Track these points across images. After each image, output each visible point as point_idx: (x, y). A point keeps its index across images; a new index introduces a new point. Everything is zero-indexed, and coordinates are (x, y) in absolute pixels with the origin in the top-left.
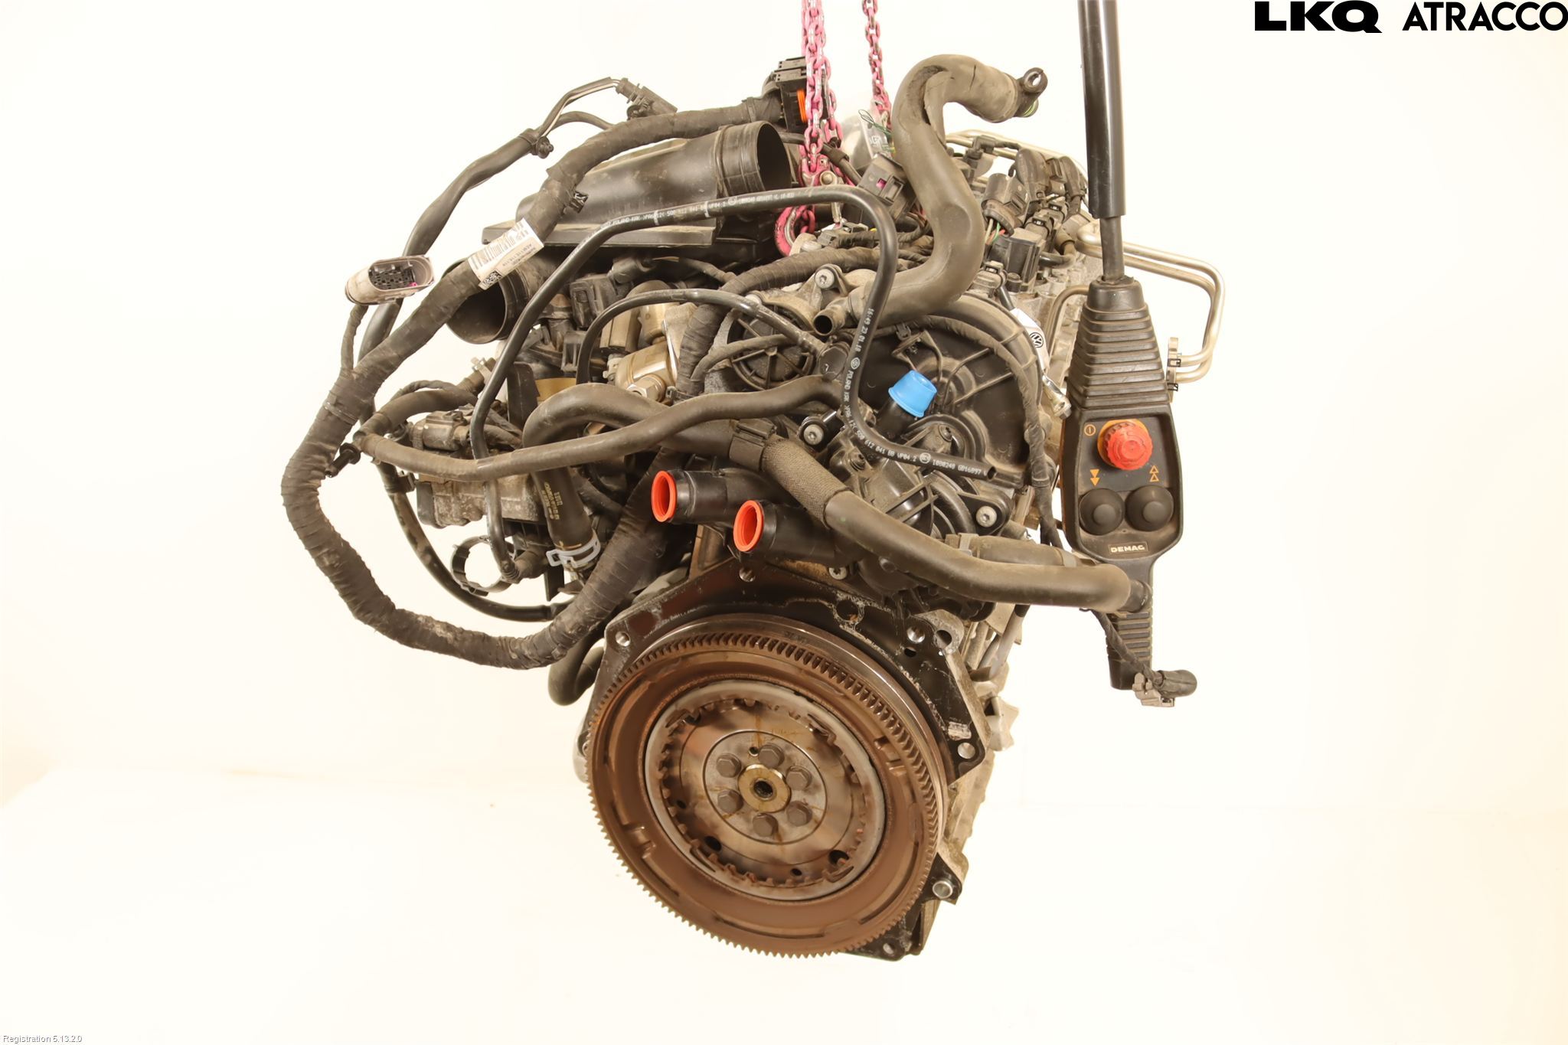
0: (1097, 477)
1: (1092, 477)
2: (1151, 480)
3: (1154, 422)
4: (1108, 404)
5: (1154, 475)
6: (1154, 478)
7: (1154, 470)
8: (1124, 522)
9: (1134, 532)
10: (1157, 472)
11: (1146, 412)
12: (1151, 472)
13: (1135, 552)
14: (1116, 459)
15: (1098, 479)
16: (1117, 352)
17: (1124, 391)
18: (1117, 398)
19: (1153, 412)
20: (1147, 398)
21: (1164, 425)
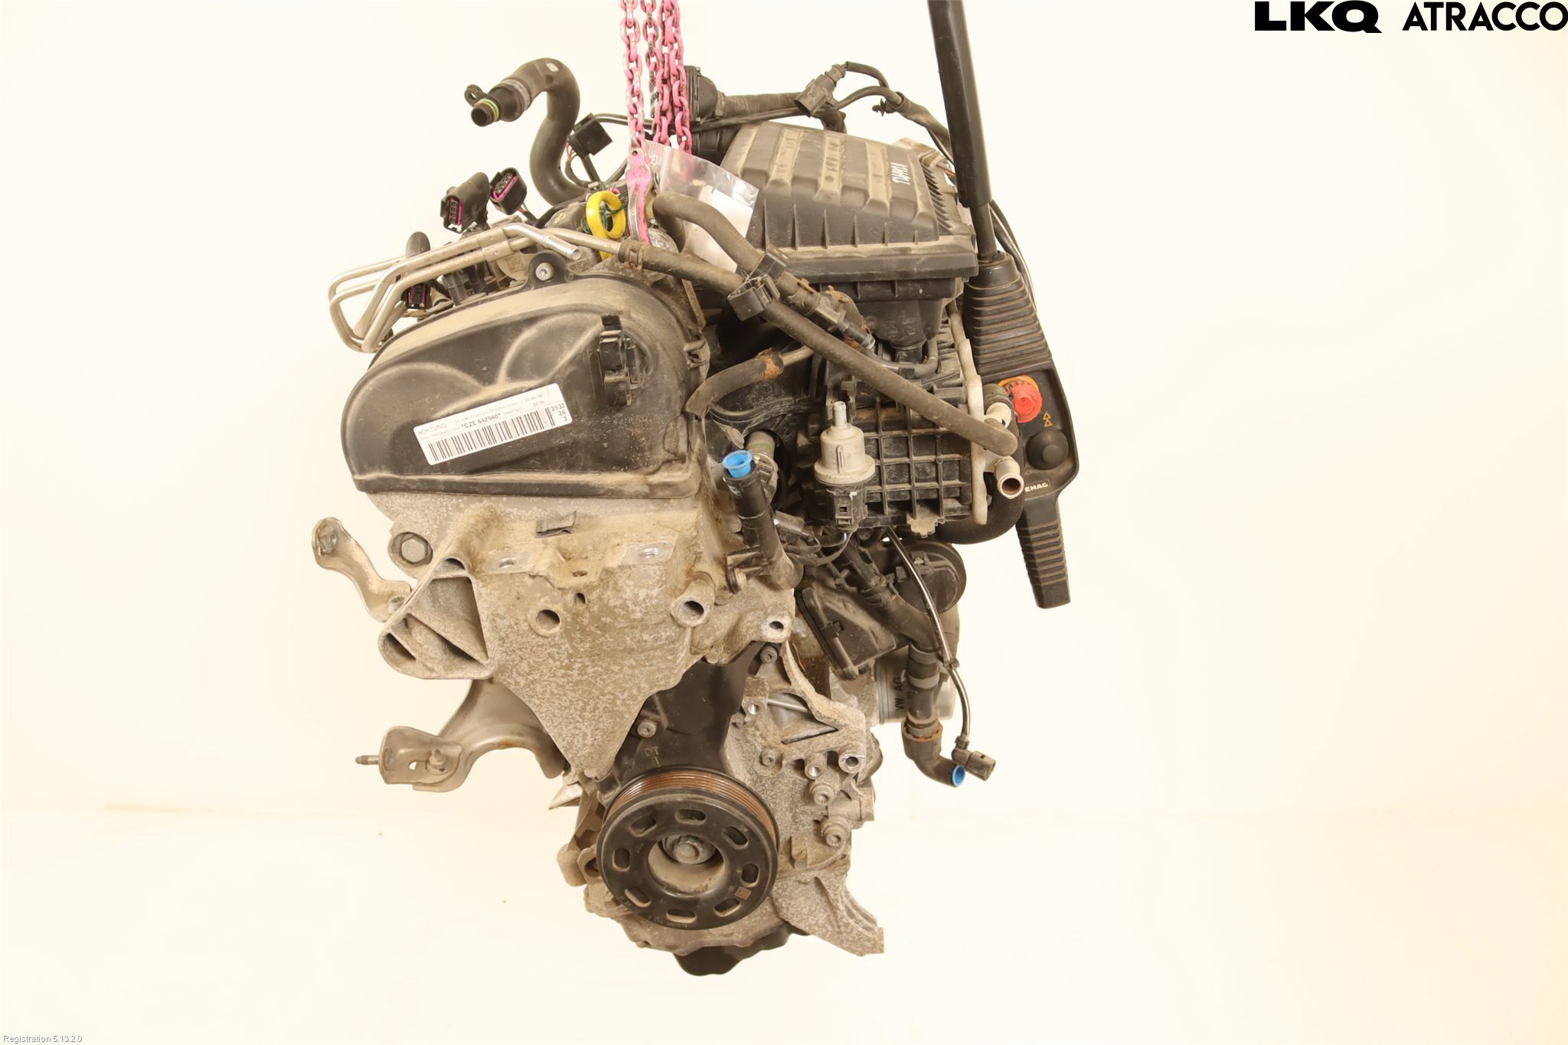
2: (1046, 425)
3: (1042, 377)
4: (998, 368)
5: (1048, 420)
6: (1048, 423)
7: (1047, 416)
8: (1027, 465)
9: (1036, 472)
10: (1050, 417)
11: (1031, 369)
12: (1044, 419)
13: (1040, 490)
16: (1002, 322)
17: (1011, 355)
18: (1005, 362)
19: (1039, 368)
20: (1032, 357)
21: (1050, 379)
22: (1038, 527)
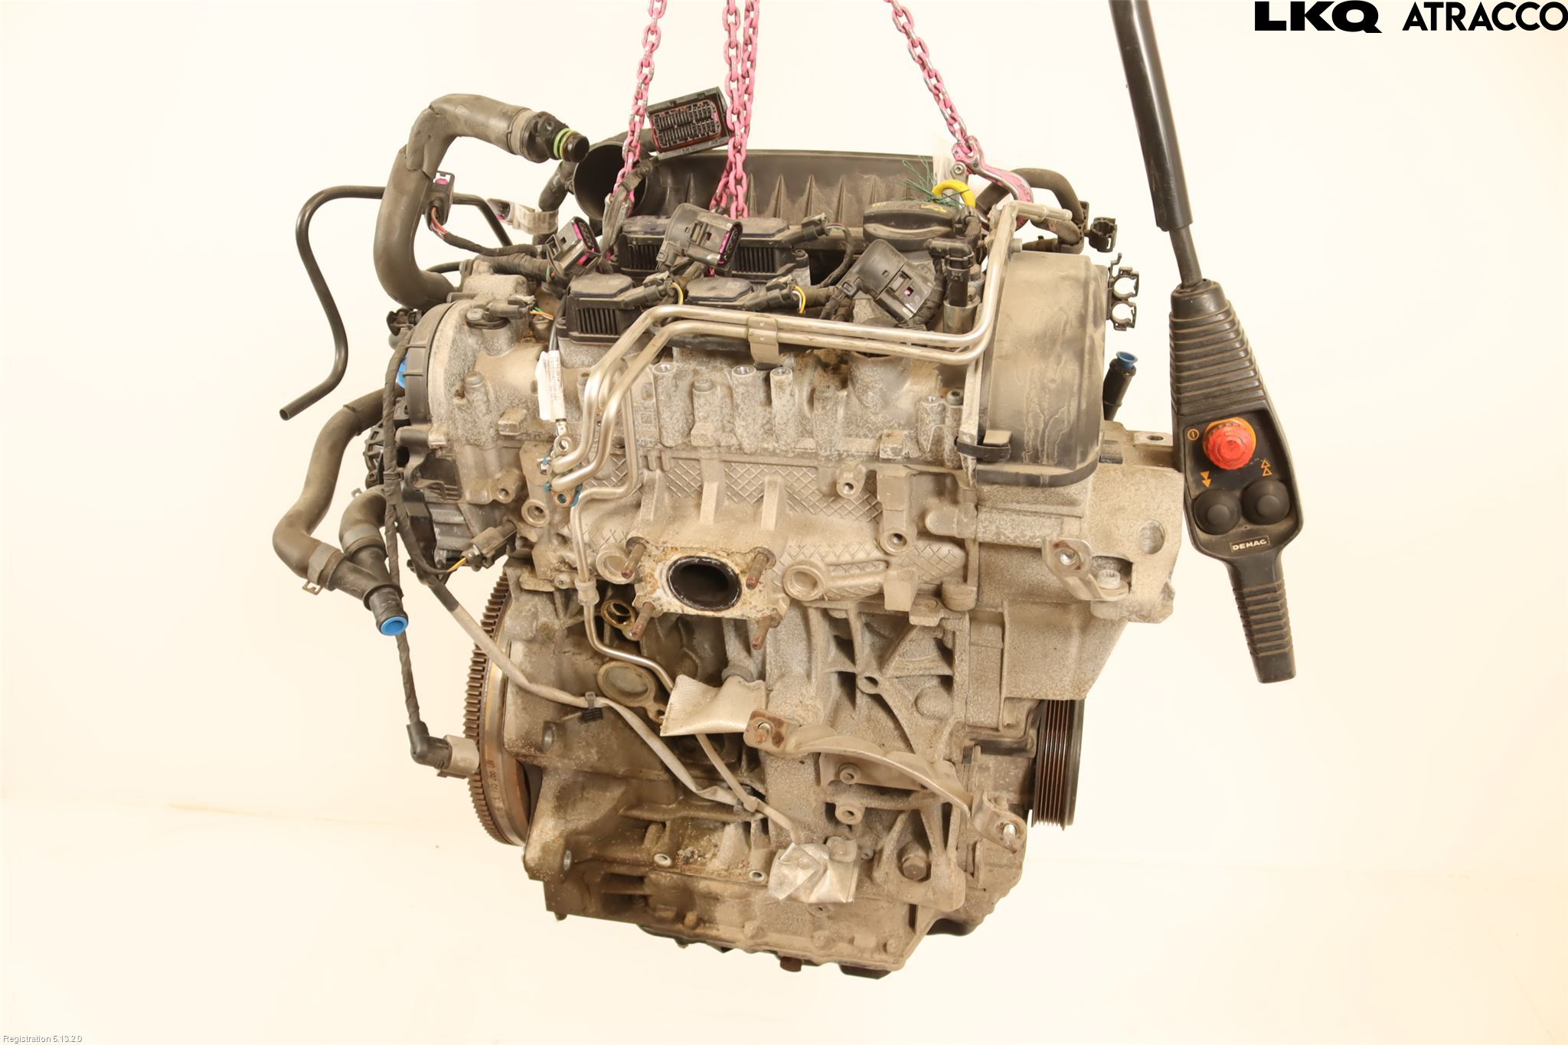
0: (1209, 478)
1: (1204, 479)
2: (1264, 475)
3: (1254, 418)
4: (1208, 406)
5: (1266, 469)
6: (1267, 472)
7: (1265, 464)
8: (1242, 520)
9: (1253, 527)
10: (1269, 466)
11: (1243, 410)
12: (1262, 467)
14: (1218, 460)
15: (1210, 480)
16: (1206, 356)
17: (1218, 393)
18: (1210, 400)
19: (1251, 409)
20: (1244, 396)
21: (1264, 421)
22: (1254, 589)
